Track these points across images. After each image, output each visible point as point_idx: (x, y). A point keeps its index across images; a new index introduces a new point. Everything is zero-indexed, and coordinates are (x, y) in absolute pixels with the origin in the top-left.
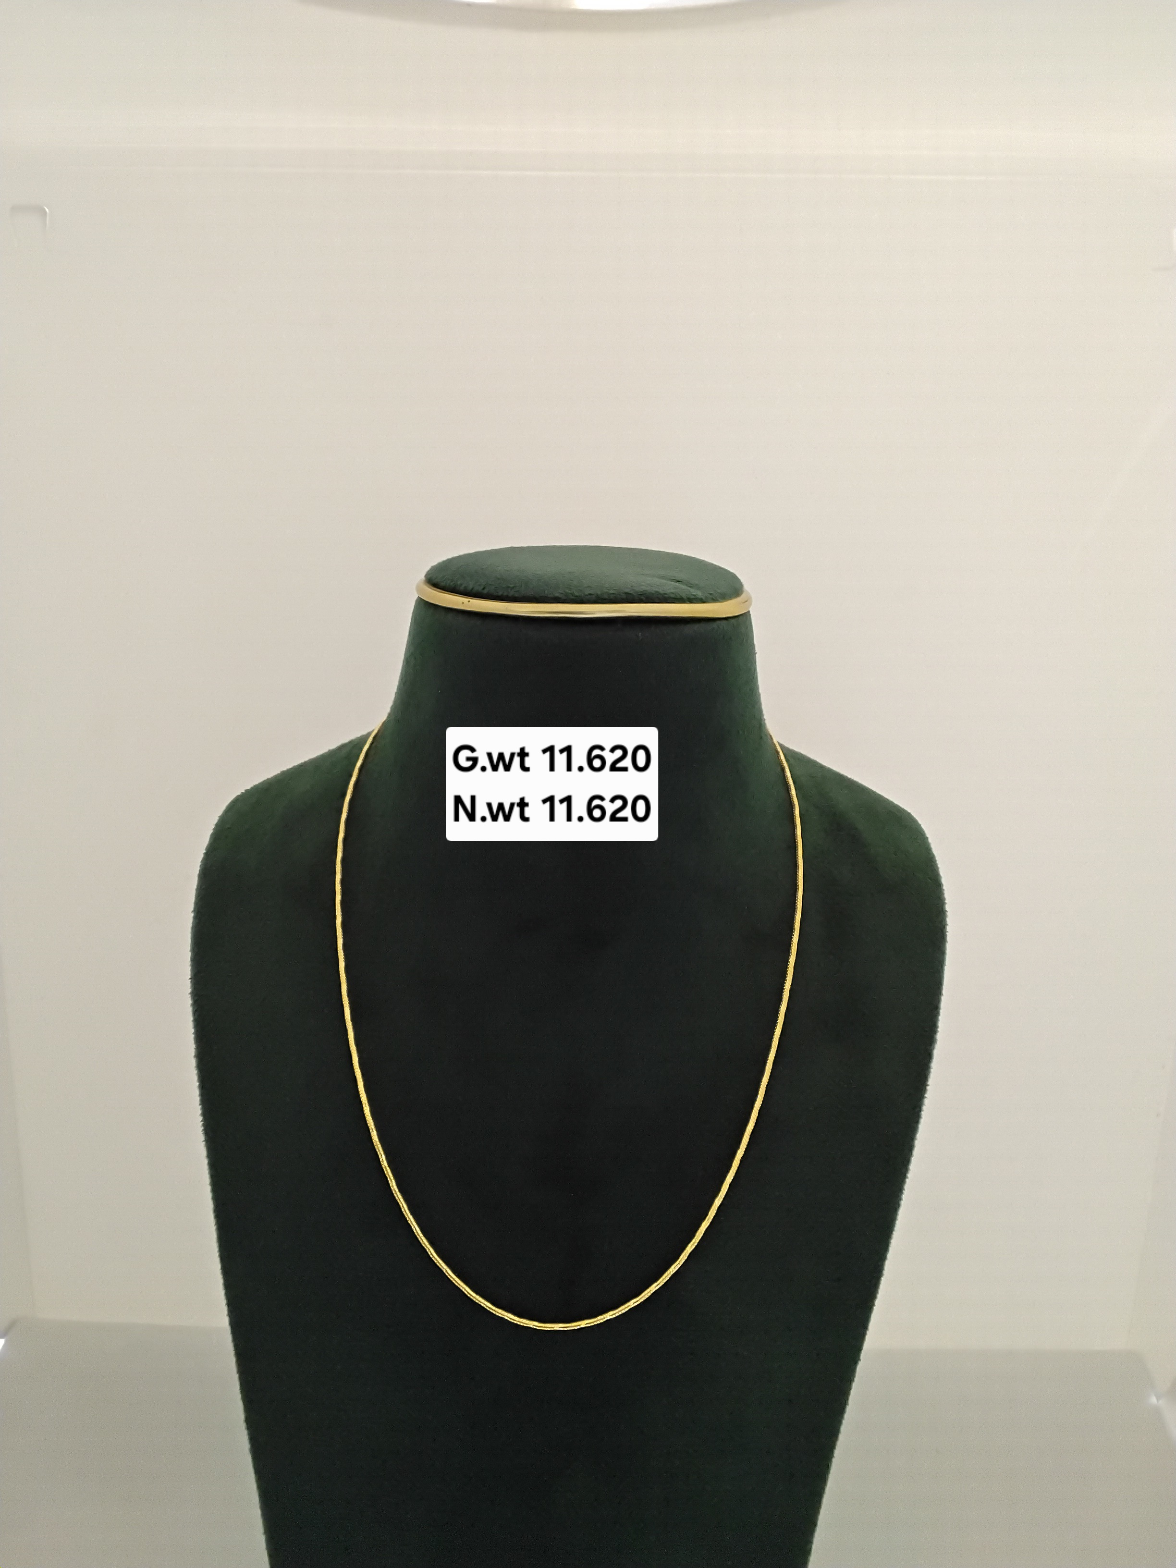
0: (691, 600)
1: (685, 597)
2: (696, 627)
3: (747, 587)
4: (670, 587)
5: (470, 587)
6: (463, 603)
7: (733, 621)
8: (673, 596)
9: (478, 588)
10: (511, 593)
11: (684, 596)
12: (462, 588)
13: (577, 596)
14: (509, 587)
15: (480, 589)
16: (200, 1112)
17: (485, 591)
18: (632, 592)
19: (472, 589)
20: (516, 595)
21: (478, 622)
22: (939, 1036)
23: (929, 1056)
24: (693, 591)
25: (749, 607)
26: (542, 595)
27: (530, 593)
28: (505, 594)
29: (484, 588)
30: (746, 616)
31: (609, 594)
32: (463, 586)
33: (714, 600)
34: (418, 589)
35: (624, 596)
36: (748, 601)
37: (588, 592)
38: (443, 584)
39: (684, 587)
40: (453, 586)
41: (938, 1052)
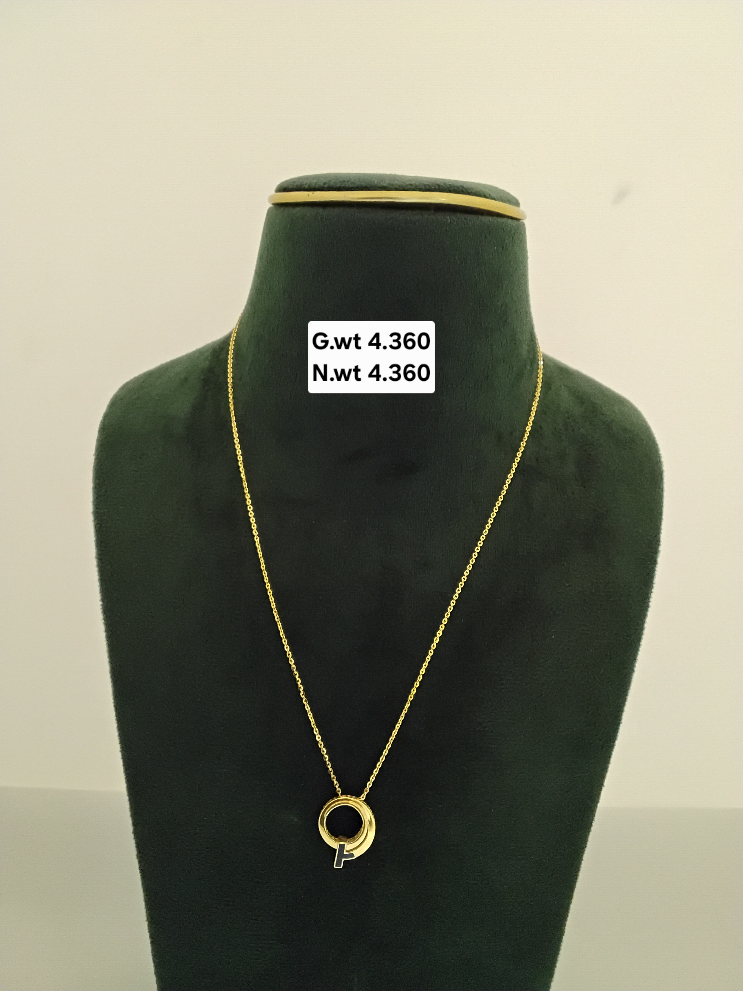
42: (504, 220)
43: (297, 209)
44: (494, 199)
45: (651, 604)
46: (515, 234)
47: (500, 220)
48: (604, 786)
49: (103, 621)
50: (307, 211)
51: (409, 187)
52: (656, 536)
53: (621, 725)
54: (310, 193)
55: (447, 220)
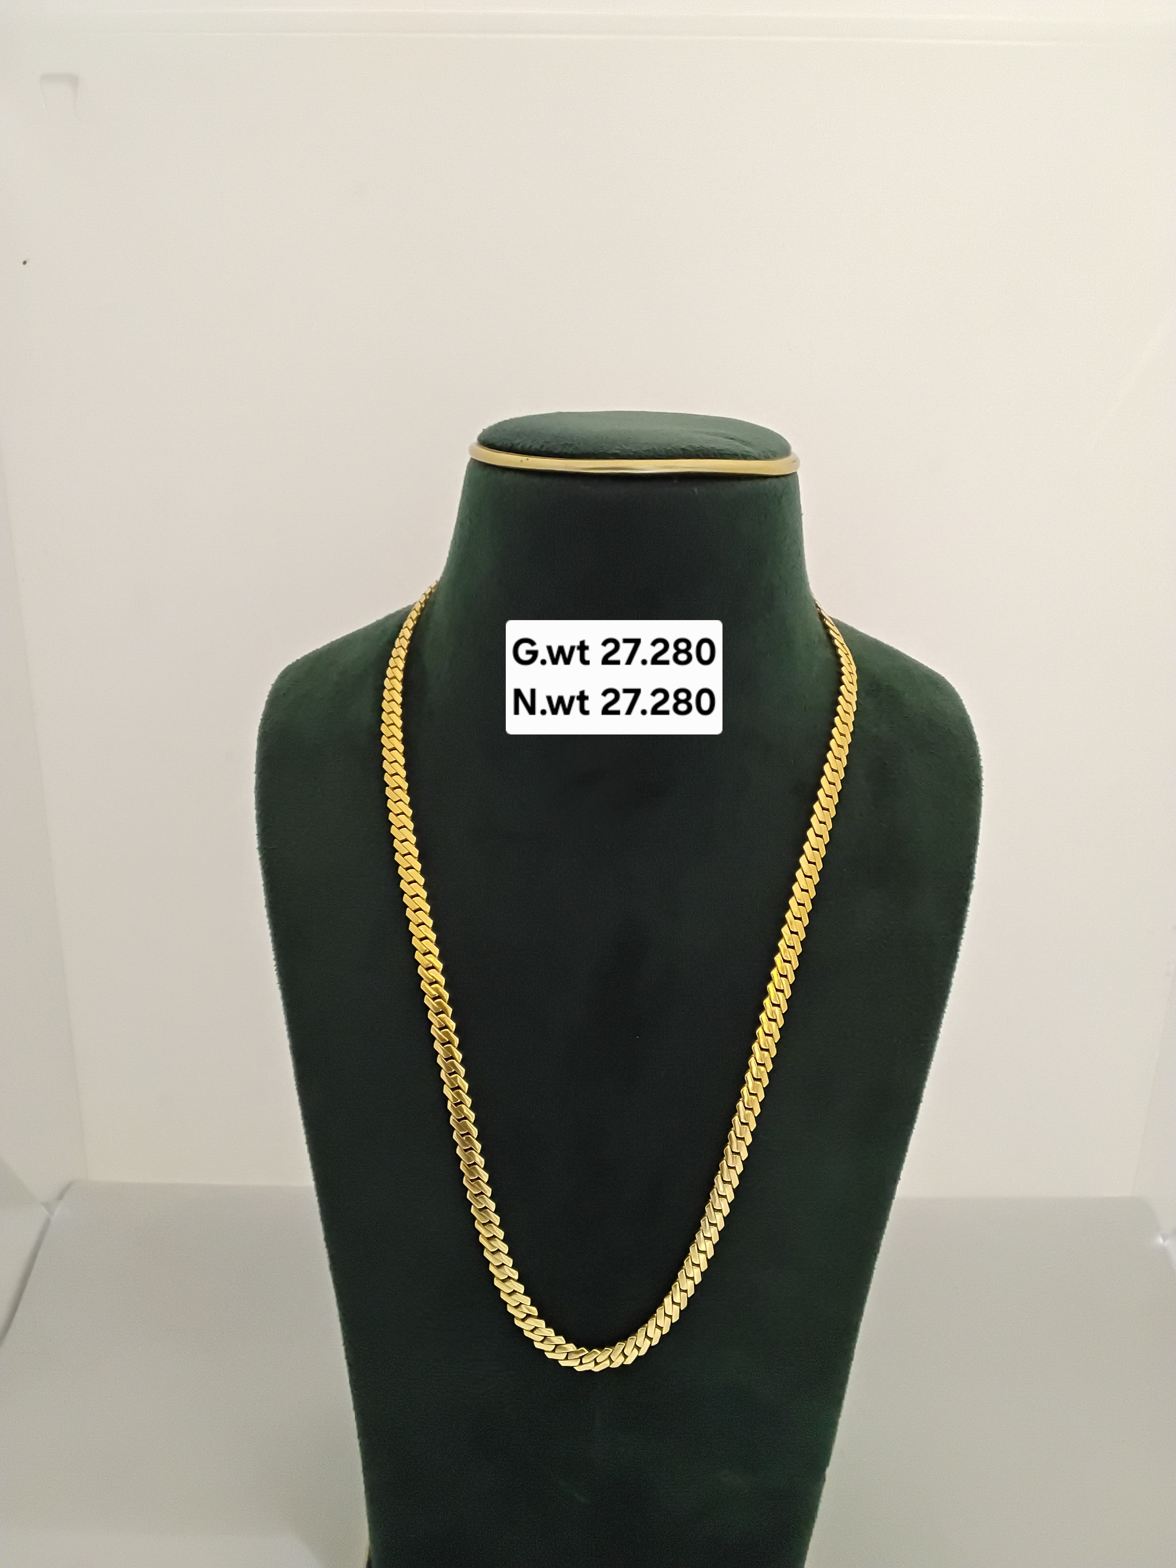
0: (745, 457)
1: (740, 455)
2: (749, 484)
3: (794, 449)
4: (723, 444)
5: (528, 446)
6: (521, 461)
7: (783, 479)
8: (728, 452)
9: (536, 446)
10: (570, 450)
11: (738, 452)
12: (519, 447)
13: (635, 452)
14: (567, 444)
15: (538, 447)
16: (273, 957)
17: (544, 449)
18: (689, 449)
19: (531, 447)
20: (575, 452)
21: (536, 480)
22: (975, 882)
23: (964, 900)
24: (747, 448)
25: (797, 467)
26: (600, 451)
27: (590, 450)
28: (565, 451)
29: (542, 446)
30: (794, 475)
31: (666, 451)
32: (521, 445)
33: (767, 458)
34: (471, 451)
35: (681, 452)
36: (796, 461)
37: (645, 448)
38: (499, 444)
39: (737, 444)
40: (510, 445)
41: (975, 897)
42: (767, 482)
43: (507, 475)
44: (756, 459)
45: (960, 954)
46: (782, 497)
47: (762, 483)
48: (900, 1179)
49: (279, 985)
50: (520, 477)
51: (646, 453)
52: (968, 867)
53: (921, 1104)
54: (524, 458)
55: (694, 493)
